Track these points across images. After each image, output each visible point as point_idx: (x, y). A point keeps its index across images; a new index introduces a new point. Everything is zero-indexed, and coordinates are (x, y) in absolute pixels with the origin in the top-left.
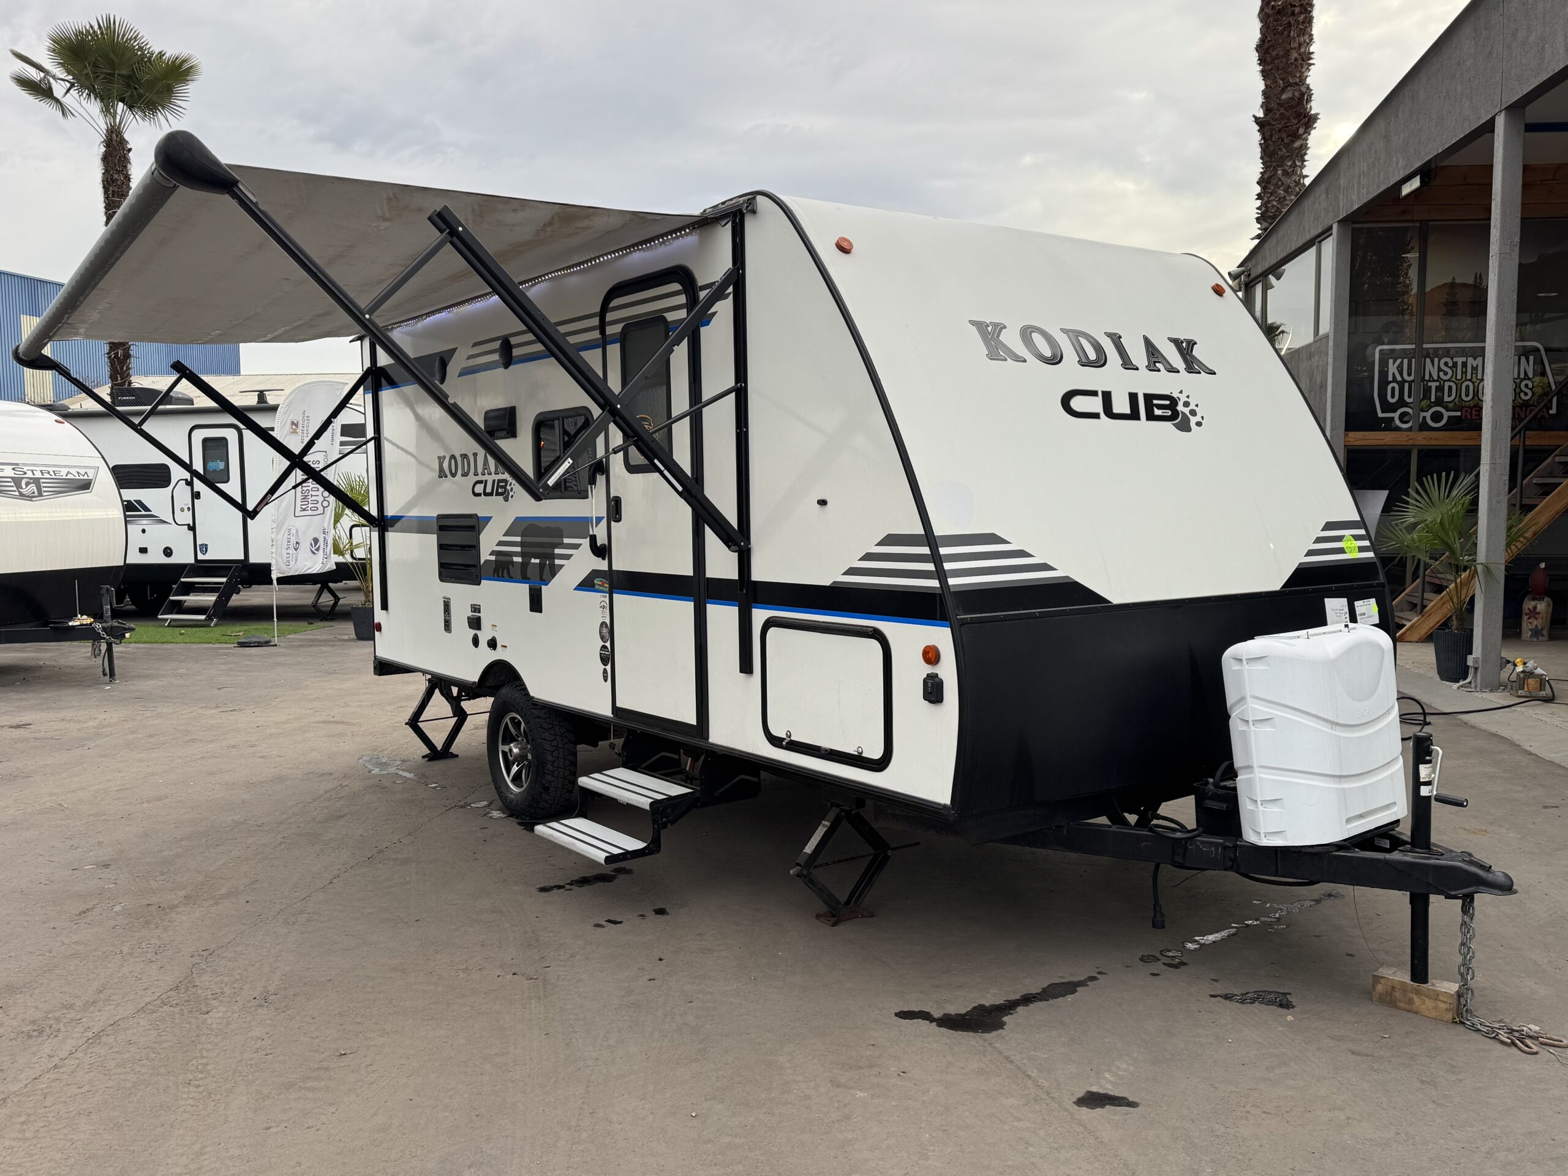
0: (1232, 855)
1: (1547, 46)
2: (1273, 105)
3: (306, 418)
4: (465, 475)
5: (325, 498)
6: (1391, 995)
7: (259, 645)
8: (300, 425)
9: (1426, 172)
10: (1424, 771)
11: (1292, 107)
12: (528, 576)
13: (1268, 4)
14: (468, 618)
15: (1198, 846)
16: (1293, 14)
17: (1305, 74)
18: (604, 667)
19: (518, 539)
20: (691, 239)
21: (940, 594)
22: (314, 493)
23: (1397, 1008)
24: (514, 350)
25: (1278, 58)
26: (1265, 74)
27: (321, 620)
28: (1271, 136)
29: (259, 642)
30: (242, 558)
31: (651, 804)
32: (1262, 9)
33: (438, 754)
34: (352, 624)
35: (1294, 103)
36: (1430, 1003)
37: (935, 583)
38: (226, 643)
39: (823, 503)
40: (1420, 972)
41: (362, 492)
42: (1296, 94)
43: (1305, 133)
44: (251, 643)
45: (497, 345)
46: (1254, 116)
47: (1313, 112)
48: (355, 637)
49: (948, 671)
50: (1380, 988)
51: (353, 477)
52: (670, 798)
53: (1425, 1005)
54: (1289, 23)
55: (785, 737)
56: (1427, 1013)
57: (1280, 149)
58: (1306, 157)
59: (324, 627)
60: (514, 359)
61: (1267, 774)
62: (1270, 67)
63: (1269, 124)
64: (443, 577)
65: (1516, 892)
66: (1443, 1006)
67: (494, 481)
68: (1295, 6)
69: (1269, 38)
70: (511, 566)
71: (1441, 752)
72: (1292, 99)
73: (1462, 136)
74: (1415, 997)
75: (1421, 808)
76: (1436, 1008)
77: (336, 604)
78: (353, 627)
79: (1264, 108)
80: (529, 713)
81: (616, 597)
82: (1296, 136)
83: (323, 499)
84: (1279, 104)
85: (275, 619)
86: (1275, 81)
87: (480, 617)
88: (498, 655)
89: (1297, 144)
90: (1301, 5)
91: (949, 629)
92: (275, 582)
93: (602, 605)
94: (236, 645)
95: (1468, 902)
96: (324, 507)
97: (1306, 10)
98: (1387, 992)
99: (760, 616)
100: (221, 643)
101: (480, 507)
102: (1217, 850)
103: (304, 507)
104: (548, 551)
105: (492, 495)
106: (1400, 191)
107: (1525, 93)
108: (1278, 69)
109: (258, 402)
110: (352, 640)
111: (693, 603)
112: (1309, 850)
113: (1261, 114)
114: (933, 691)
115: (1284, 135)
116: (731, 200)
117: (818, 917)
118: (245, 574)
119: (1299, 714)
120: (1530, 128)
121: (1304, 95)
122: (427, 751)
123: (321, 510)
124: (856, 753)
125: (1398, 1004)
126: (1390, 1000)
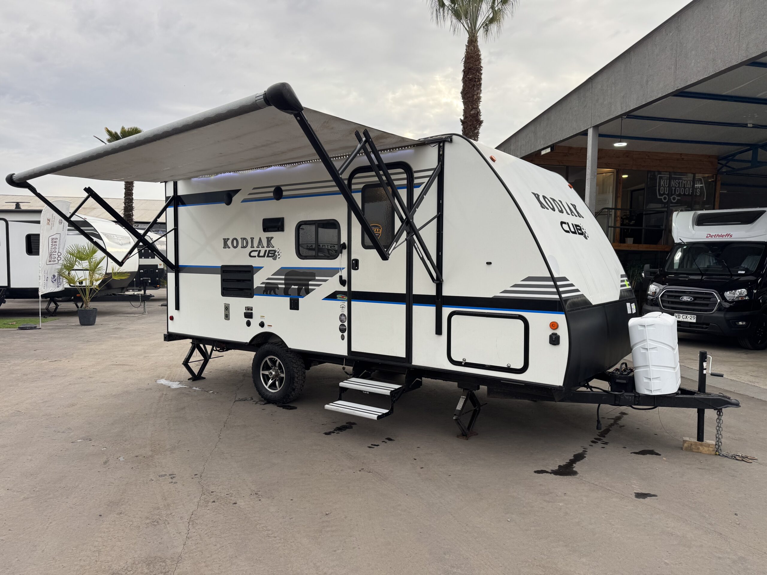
0: (638, 399)
1: (612, 106)
2: (468, 115)
3: (53, 218)
4: (243, 247)
5: (59, 256)
6: (690, 447)
7: (31, 328)
8: (51, 221)
9: (552, 147)
10: (705, 364)
11: (474, 117)
12: (289, 294)
13: (466, 76)
14: (245, 313)
15: (625, 397)
16: (475, 81)
17: (479, 105)
18: (342, 334)
19: (283, 277)
20: (409, 151)
21: (559, 301)
22: (54, 253)
23: (693, 451)
24: (283, 192)
25: (469, 98)
26: (465, 103)
27: (50, 316)
28: (467, 127)
29: (31, 327)
30: (7, 285)
31: (391, 392)
32: (463, 78)
33: (196, 377)
34: (78, 318)
35: (475, 116)
36: (706, 449)
37: (557, 297)
38: (10, 328)
39: (489, 263)
40: (700, 437)
41: (85, 253)
42: (476, 112)
43: (479, 127)
44: (27, 328)
45: (272, 189)
46: (460, 119)
47: (481, 119)
48: (79, 324)
49: (563, 332)
50: (686, 445)
51: (80, 246)
52: (396, 390)
53: (704, 450)
54: (474, 85)
55: (462, 361)
56: (705, 452)
57: (470, 133)
58: (479, 137)
59: (56, 320)
60: (283, 196)
61: (654, 368)
62: (466, 101)
63: (467, 123)
64: (223, 294)
65: (740, 406)
66: (711, 449)
67: (266, 251)
68: (476, 78)
69: (466, 89)
70: (276, 289)
71: (711, 357)
72: (475, 114)
73: (572, 135)
74: (700, 447)
75: (702, 378)
76: (708, 450)
77: (56, 308)
78: (78, 319)
79: (464, 116)
80: (285, 356)
81: (353, 303)
82: (476, 128)
83: (58, 256)
84: (470, 115)
85: (40, 315)
86: (468, 106)
87: (252, 313)
88: (266, 329)
89: (476, 131)
90: (478, 78)
91: (564, 315)
92: (40, 297)
93: (342, 306)
94: (18, 329)
95: (720, 411)
96: (58, 260)
97: (480, 80)
98: (689, 446)
99: (446, 311)
100: (7, 328)
101: (254, 262)
102: (632, 398)
103: (50, 260)
104: (305, 282)
105: (265, 257)
106: (540, 153)
107: (602, 122)
108: (469, 102)
109: (16, 208)
110: (78, 325)
111: (405, 305)
112: (669, 396)
113: (462, 118)
114: (554, 340)
115: (472, 127)
116: (437, 136)
117: (458, 436)
118: (8, 293)
119: (665, 345)
120: (600, 135)
121: (478, 113)
122: (190, 376)
123: (57, 262)
124: (507, 367)
125: (693, 450)
126: (690, 449)
